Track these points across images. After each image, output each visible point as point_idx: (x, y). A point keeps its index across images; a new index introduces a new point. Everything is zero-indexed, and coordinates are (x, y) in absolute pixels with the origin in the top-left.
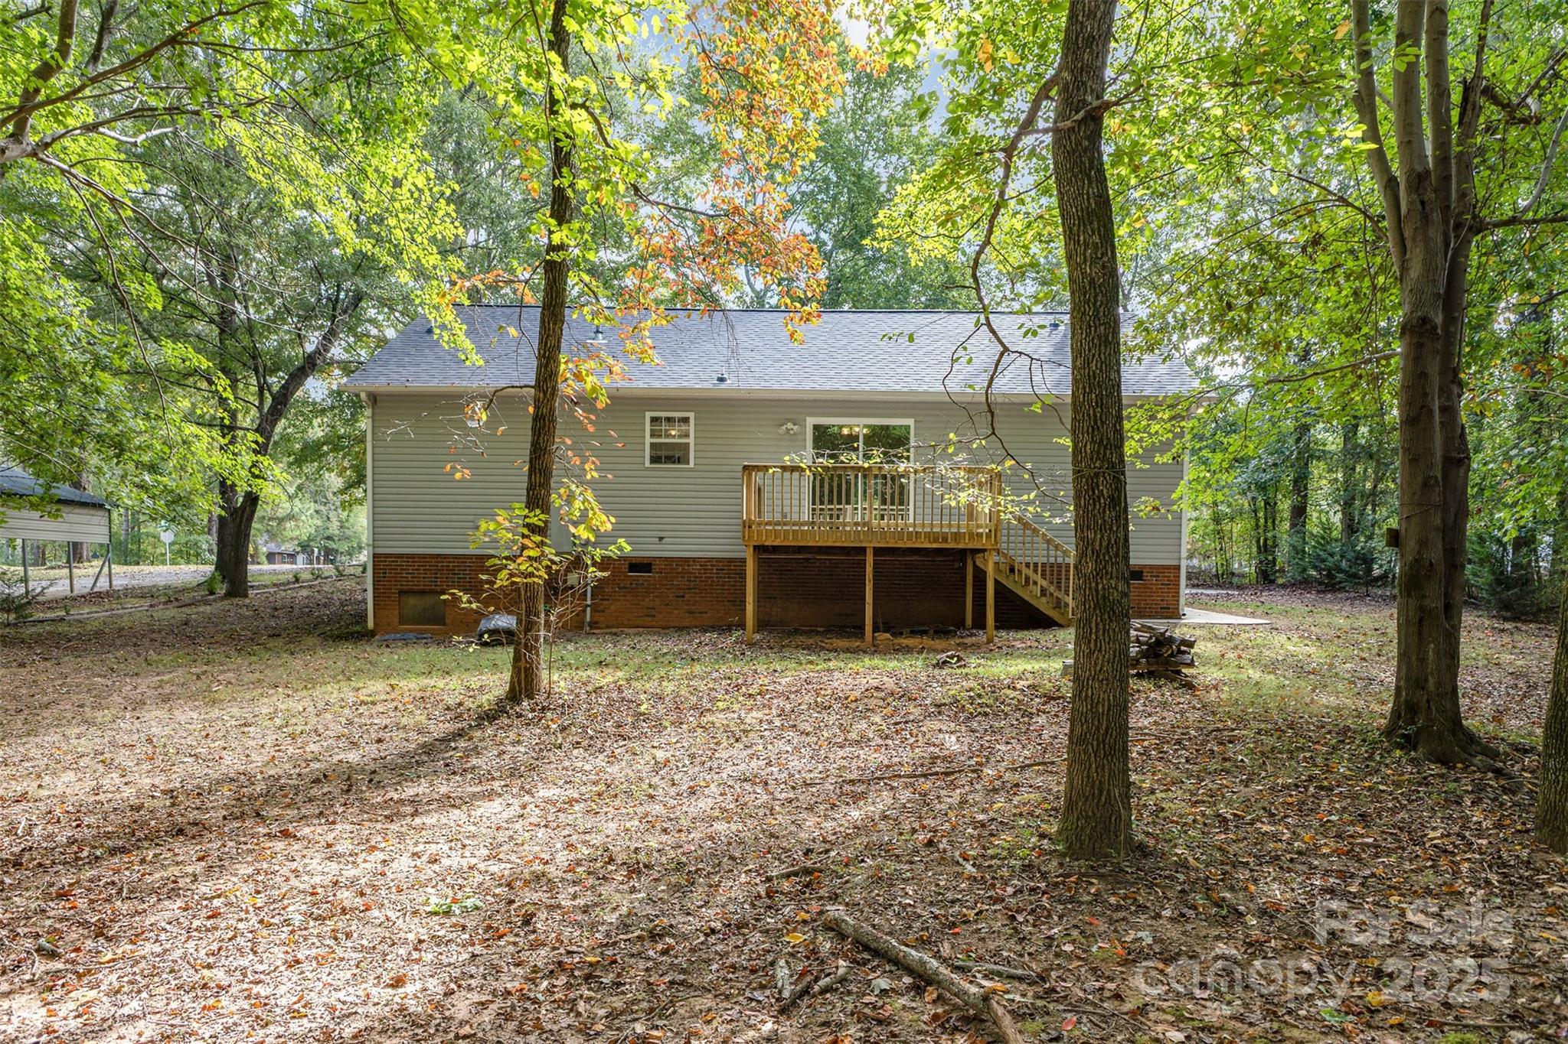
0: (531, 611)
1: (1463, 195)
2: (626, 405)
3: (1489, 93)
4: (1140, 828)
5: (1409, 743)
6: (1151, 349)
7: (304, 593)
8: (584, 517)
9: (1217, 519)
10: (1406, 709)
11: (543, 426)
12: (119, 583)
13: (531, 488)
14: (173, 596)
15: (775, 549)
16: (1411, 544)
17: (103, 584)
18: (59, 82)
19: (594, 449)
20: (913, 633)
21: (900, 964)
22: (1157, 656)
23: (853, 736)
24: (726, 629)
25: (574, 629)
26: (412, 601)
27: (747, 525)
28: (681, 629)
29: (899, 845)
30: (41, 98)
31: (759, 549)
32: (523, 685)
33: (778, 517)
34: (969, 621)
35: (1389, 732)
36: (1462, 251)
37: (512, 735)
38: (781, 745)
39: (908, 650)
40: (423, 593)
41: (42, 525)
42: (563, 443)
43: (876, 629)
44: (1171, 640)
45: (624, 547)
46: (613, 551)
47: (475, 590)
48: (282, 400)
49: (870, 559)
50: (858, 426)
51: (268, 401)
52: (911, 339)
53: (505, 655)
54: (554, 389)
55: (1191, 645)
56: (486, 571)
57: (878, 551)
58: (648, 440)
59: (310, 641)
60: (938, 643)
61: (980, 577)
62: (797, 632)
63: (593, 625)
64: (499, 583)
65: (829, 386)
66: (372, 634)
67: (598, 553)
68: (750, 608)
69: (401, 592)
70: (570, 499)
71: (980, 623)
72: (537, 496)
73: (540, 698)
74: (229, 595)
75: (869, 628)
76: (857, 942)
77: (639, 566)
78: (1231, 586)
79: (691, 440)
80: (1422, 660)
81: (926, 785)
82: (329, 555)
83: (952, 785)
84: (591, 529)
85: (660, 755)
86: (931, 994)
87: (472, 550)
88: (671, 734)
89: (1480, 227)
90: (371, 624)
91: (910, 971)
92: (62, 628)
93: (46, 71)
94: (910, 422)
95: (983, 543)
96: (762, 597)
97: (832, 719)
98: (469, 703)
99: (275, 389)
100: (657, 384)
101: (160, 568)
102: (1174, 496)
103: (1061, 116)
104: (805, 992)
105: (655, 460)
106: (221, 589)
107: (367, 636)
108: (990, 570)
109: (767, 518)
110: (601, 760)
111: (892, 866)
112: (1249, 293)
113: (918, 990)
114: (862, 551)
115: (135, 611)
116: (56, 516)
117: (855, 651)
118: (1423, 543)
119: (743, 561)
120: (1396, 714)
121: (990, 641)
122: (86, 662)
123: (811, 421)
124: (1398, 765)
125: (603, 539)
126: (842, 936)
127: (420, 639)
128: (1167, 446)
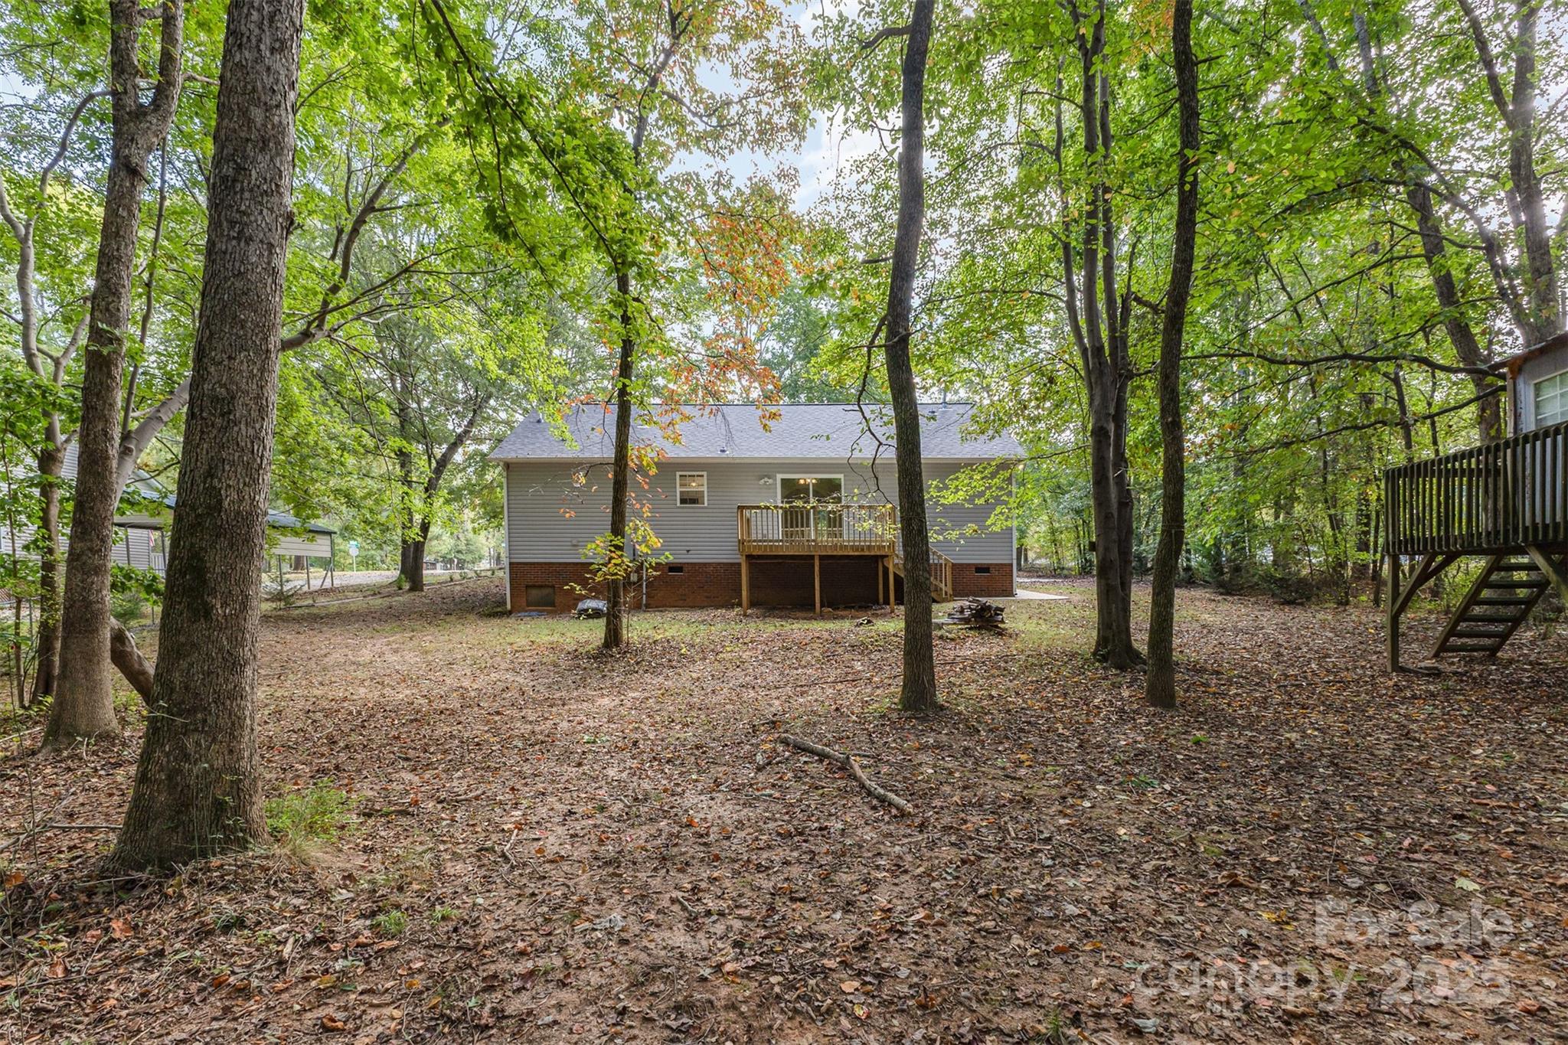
0: (616, 595)
1: (1123, 358)
2: (668, 468)
3: (1138, 300)
4: (941, 697)
5: (1104, 659)
6: (983, 433)
7: (458, 588)
8: (645, 540)
9: (1053, 531)
10: (1102, 641)
11: (620, 486)
12: (337, 583)
13: (614, 523)
14: (376, 591)
15: (759, 557)
16: (1101, 549)
17: (328, 584)
18: (344, 296)
19: (649, 500)
20: (846, 608)
21: (813, 752)
22: (982, 617)
23: (803, 663)
24: (729, 606)
25: (637, 607)
26: (534, 592)
27: (741, 542)
28: (702, 608)
29: (821, 710)
30: (331, 306)
31: (749, 557)
32: (613, 637)
33: (760, 537)
34: (881, 600)
35: (1094, 654)
36: (1123, 387)
37: (609, 666)
38: (764, 669)
39: (843, 618)
40: (541, 587)
41: (303, 546)
42: (631, 495)
43: (822, 606)
44: (989, 607)
45: (668, 557)
46: (662, 560)
47: (584, 583)
48: (443, 463)
49: (817, 563)
50: (809, 479)
51: (434, 464)
52: (828, 438)
53: (602, 622)
54: (626, 464)
55: (1002, 610)
56: (590, 572)
57: (822, 558)
58: (679, 489)
59: (472, 617)
60: (860, 613)
61: (886, 570)
62: (774, 608)
63: (648, 606)
64: (597, 579)
65: (790, 454)
66: (510, 613)
67: (654, 561)
68: (744, 593)
69: (527, 587)
70: (636, 529)
71: (887, 602)
72: (617, 528)
73: (623, 646)
74: (412, 589)
75: (818, 605)
76: (795, 746)
77: (674, 568)
78: (1060, 576)
79: (705, 489)
80: (1110, 613)
81: (839, 686)
82: (461, 565)
83: (855, 686)
84: (647, 546)
85: (694, 675)
86: (826, 762)
87: (583, 560)
88: (699, 665)
89: (1131, 376)
90: (509, 607)
91: (818, 754)
92: (315, 611)
93: (335, 289)
94: (841, 476)
95: (886, 551)
96: (752, 587)
97: (791, 655)
98: (580, 650)
99: (439, 456)
100: (683, 455)
101: (349, 573)
102: (989, 522)
103: (887, 339)
104: (769, 764)
105: (683, 501)
106: (407, 586)
107: (509, 614)
108: (891, 569)
109: (754, 537)
110: (661, 679)
111: (816, 719)
112: (1037, 399)
113: (821, 761)
114: (812, 557)
115: (357, 603)
116: (312, 540)
117: (809, 619)
118: (1107, 549)
119: (739, 564)
120: (1098, 644)
121: (892, 611)
122: (338, 631)
123: (779, 477)
124: (1098, 670)
125: (656, 552)
126: (788, 745)
127: (540, 613)
128: (981, 494)
